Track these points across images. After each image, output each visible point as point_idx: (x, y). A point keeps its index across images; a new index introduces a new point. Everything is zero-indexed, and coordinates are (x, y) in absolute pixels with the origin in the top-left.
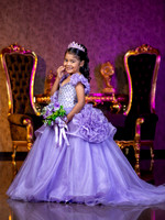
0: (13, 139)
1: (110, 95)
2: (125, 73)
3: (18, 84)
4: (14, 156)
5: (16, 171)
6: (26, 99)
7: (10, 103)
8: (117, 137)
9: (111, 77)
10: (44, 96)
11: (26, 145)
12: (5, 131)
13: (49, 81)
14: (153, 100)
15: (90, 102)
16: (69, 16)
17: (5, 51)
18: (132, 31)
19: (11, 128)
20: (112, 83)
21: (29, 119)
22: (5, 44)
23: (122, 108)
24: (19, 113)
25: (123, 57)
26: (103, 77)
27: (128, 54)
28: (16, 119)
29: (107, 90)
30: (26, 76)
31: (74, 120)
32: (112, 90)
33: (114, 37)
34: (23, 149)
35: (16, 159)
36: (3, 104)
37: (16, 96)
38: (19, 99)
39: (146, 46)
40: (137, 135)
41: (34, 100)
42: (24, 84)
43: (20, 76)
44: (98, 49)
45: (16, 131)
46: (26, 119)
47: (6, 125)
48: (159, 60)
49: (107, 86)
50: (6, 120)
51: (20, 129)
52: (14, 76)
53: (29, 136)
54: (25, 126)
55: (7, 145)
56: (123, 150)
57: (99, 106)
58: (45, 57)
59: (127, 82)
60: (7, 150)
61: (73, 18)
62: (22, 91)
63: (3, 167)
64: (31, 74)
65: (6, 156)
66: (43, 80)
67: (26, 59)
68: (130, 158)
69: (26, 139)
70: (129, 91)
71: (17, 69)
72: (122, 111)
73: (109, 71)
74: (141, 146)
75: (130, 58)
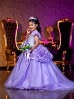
0: (8, 61)
1: (51, 40)
2: (58, 31)
3: (9, 36)
4: (8, 68)
5: (9, 75)
6: (13, 43)
7: (6, 45)
9: (51, 32)
10: (21, 41)
11: (13, 63)
12: (4, 57)
13: (23, 35)
14: (70, 43)
15: (42, 44)
16: (32, 5)
17: (3, 21)
18: (61, 12)
19: (7, 56)
20: (52, 35)
21: (14, 52)
22: (3, 18)
23: (56, 46)
24: (10, 49)
25: (57, 23)
27: (59, 22)
28: (9, 52)
29: (50, 38)
30: (13, 32)
31: (33, 52)
32: (52, 38)
34: (12, 65)
35: (9, 70)
36: (3, 45)
37: (9, 41)
38: (10, 42)
39: (67, 18)
40: (63, 58)
41: (17, 43)
42: (12, 36)
43: (11, 32)
45: (9, 57)
47: (4, 54)
48: (73, 24)
49: (49, 36)
51: (10, 56)
52: (8, 32)
53: (14, 59)
54: (13, 55)
55: (5, 64)
56: (57, 65)
57: (46, 46)
58: (22, 23)
59: (59, 35)
60: (5, 66)
62: (11, 39)
63: (3, 74)
64: (15, 31)
65: (4, 68)
66: (21, 34)
67: (13, 25)
68: (61, 68)
69: (13, 61)
70: (59, 39)
71: (9, 29)
72: (56, 48)
73: (50, 29)
74: (65, 63)
75: (60, 24)
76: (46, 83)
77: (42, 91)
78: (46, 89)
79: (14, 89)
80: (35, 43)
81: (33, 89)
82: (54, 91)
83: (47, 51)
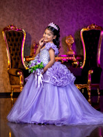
0: (11, 84)
1: (72, 56)
2: (81, 42)
3: (14, 50)
4: (12, 95)
5: (13, 103)
6: (18, 59)
7: (9, 62)
8: (76, 82)
9: (72, 44)
10: (30, 57)
11: (19, 88)
12: (6, 79)
13: (33, 48)
14: (99, 58)
16: (45, 7)
17: (5, 29)
19: (10, 77)
20: (73, 48)
21: (20, 72)
22: (5, 25)
23: (79, 64)
24: (15, 68)
25: (80, 32)
26: (67, 45)
27: (82, 30)
28: (13, 72)
29: (70, 53)
30: (19, 45)
31: (47, 72)
32: (73, 53)
33: (74, 19)
34: (18, 91)
35: (13, 98)
36: (4, 63)
37: (13, 57)
38: (15, 59)
39: (94, 25)
40: (89, 81)
41: (24, 60)
42: (18, 50)
43: (15, 45)
44: (64, 27)
45: (13, 79)
46: (19, 72)
47: (7, 76)
48: (102, 33)
49: (70, 51)
50: (7, 73)
51: (15, 78)
52: (11, 45)
53: (21, 82)
54: (19, 76)
55: (8, 89)
56: (81, 90)
57: (65, 63)
58: (31, 32)
59: (82, 48)
60: (8, 91)
61: (48, 8)
62: (16, 54)
63: (5, 102)
64: (22, 43)
65: (7, 95)
66: (30, 47)
67: (19, 34)
68: (85, 95)
69: (19, 84)
70: (83, 53)
71: (13, 40)
72: (79, 66)
73: (71, 41)
75: (84, 32)
76: (66, 114)
77: (60, 125)
78: (65, 123)
79: (21, 124)
80: (49, 60)
81: (46, 124)
82: (77, 126)
83: (66, 70)
